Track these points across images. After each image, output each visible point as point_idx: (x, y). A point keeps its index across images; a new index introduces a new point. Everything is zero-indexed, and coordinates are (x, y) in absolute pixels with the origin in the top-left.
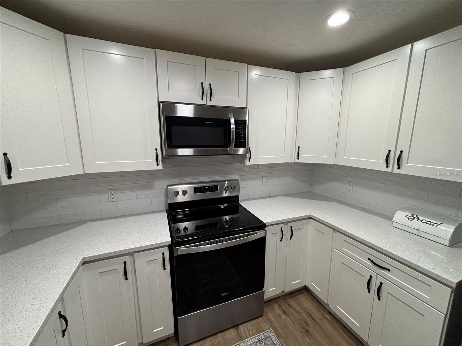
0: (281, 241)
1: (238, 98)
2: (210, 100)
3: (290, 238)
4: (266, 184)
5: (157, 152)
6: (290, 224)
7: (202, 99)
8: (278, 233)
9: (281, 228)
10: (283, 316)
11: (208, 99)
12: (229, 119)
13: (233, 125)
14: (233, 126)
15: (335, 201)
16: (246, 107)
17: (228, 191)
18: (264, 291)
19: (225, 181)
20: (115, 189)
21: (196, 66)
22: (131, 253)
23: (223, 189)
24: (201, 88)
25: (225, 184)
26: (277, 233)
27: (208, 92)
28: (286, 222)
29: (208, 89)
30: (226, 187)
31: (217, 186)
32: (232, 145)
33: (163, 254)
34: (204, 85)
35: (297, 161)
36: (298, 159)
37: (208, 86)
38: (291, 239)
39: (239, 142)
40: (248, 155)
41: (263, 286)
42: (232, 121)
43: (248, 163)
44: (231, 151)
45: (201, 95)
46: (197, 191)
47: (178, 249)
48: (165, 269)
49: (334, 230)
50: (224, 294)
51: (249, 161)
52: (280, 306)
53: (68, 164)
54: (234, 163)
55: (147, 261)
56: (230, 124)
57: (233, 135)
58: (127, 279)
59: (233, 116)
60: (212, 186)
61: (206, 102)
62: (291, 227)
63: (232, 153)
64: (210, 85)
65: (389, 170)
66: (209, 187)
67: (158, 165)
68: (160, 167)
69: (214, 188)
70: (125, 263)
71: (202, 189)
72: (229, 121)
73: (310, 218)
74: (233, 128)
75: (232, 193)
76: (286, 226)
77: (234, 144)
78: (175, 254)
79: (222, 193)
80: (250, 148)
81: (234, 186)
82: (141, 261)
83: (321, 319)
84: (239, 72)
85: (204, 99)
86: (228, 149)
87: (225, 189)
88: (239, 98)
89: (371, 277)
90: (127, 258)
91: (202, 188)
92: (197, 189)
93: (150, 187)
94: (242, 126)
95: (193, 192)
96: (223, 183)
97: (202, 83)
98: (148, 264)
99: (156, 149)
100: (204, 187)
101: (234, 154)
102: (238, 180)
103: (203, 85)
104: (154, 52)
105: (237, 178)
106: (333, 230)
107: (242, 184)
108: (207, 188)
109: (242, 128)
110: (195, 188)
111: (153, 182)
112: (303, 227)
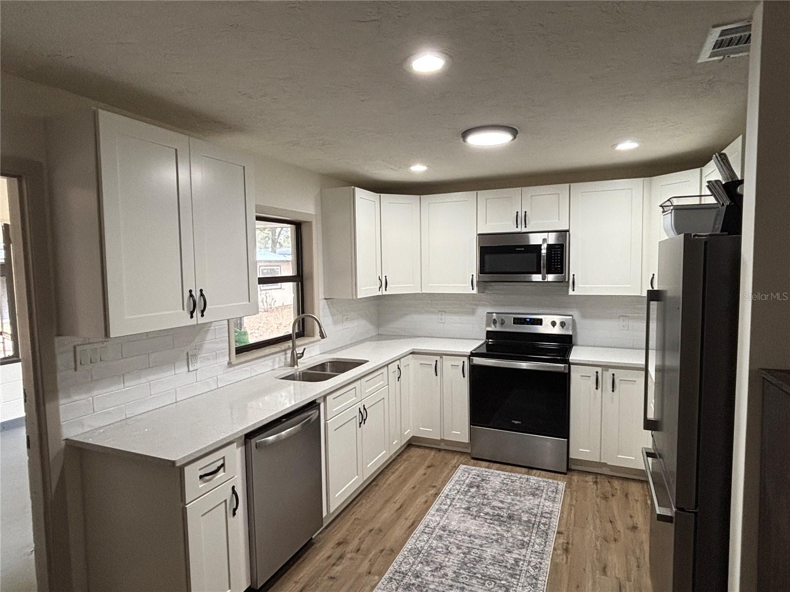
0: (596, 389)
1: (557, 220)
2: (525, 226)
3: (611, 389)
4: (625, 328)
5: (472, 278)
6: (611, 371)
7: (516, 227)
9: (596, 372)
11: (523, 226)
13: (545, 250)
16: (568, 229)
17: (555, 328)
20: (445, 312)
21: (511, 197)
22: (441, 355)
24: (516, 217)
26: (590, 377)
27: (523, 220)
28: (606, 367)
29: (523, 217)
31: (541, 319)
32: (543, 271)
33: (464, 362)
34: (519, 214)
37: (523, 214)
38: (612, 391)
39: (554, 268)
42: (544, 246)
43: (572, 293)
45: (515, 223)
46: (516, 323)
47: (476, 359)
48: (464, 376)
50: (516, 422)
52: (596, 478)
55: (452, 365)
56: (541, 250)
57: (544, 260)
58: (436, 375)
60: (534, 319)
61: (521, 229)
62: (613, 374)
64: (525, 212)
66: (531, 319)
67: (473, 289)
68: (475, 291)
69: (536, 322)
70: (436, 361)
72: (540, 246)
74: (545, 254)
76: (605, 372)
77: (545, 269)
78: (471, 363)
80: (574, 275)
82: (448, 362)
84: (559, 194)
85: (519, 226)
88: (559, 220)
90: (438, 358)
91: (523, 320)
92: (516, 320)
93: (473, 313)
94: (559, 251)
95: (512, 323)
97: (517, 212)
98: (452, 368)
99: (473, 275)
100: (525, 319)
104: (476, 194)
108: (528, 320)
109: (559, 252)
110: (514, 318)
111: (475, 309)
112: (634, 380)
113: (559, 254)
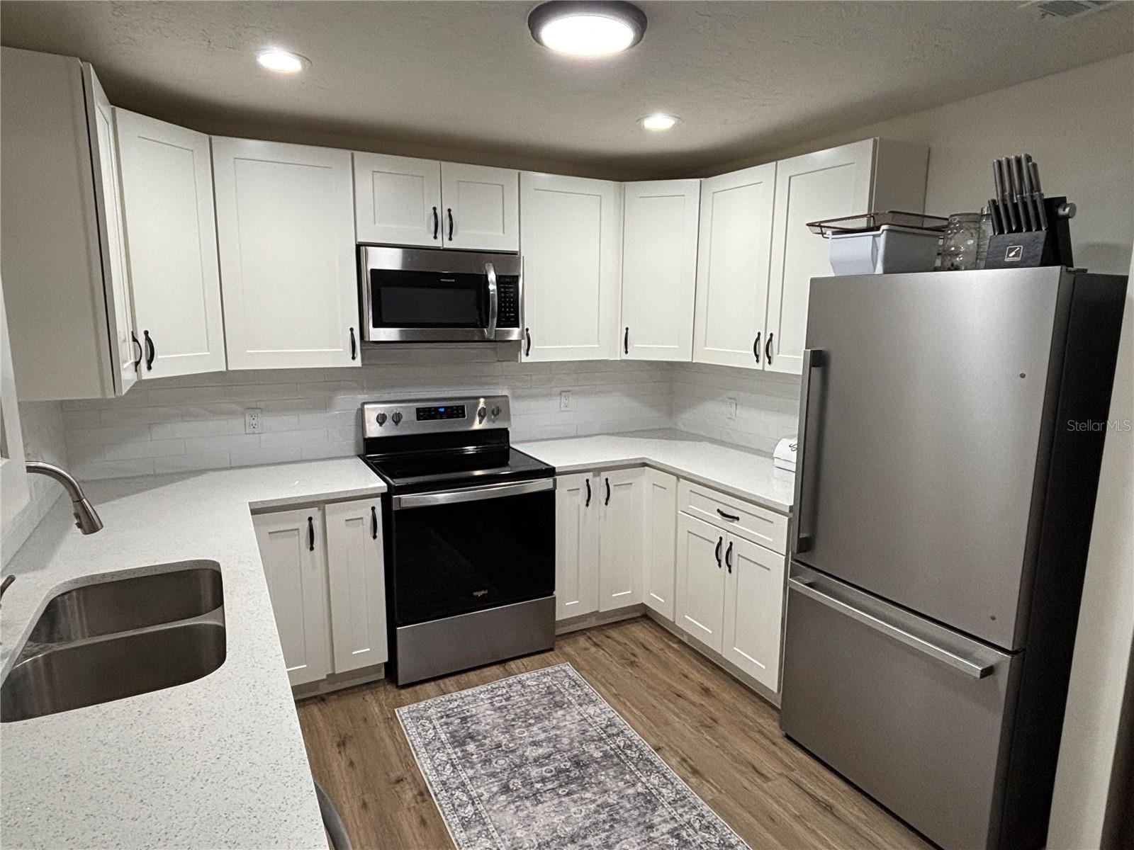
0: (587, 505)
1: (501, 234)
2: (450, 239)
3: (605, 502)
4: (568, 409)
5: (352, 335)
6: (604, 475)
7: (435, 237)
8: (581, 490)
9: (587, 481)
10: (593, 649)
11: (446, 238)
12: (484, 273)
13: (493, 284)
14: (492, 287)
15: (706, 441)
16: (518, 250)
17: (485, 419)
18: (555, 598)
19: (478, 398)
20: (260, 408)
21: (422, 177)
22: (321, 503)
23: (475, 415)
24: (433, 218)
25: (478, 403)
26: (578, 489)
27: (445, 225)
28: (597, 470)
29: (446, 218)
30: (480, 410)
31: (463, 407)
32: (492, 323)
33: (373, 509)
34: (439, 212)
35: (625, 357)
36: (626, 352)
37: (446, 213)
38: (606, 504)
39: (505, 317)
40: (524, 343)
41: (553, 588)
42: (492, 277)
43: (524, 359)
44: (490, 333)
45: (433, 229)
46: (422, 416)
47: (400, 498)
48: (375, 537)
49: (678, 477)
50: (480, 594)
51: (527, 355)
52: (590, 638)
53: (208, 351)
54: (499, 361)
55: (347, 520)
56: (487, 283)
57: (493, 303)
58: (312, 549)
59: (493, 269)
60: (451, 407)
61: (443, 242)
62: (607, 480)
63: (492, 337)
64: (449, 210)
65: (759, 367)
66: (446, 408)
67: (354, 358)
68: (358, 363)
69: (456, 412)
70: (310, 519)
71: (433, 413)
72: (486, 276)
73: (645, 465)
74: (493, 291)
75: (494, 422)
76: (598, 479)
77: (495, 319)
78: (395, 508)
79: (472, 422)
80: (527, 330)
81: (497, 409)
82: (336, 517)
83: (662, 650)
84: (502, 186)
85: (439, 236)
86: (485, 330)
87: (479, 415)
88: (504, 233)
89: (721, 538)
90: (314, 512)
91: (433, 411)
92: (421, 412)
93: (326, 405)
94: (511, 287)
95: (414, 417)
96: (473, 401)
97: (435, 209)
98: (347, 525)
99: (352, 330)
100: (437, 408)
101: (497, 339)
102: (507, 396)
103: (437, 211)
104: (350, 157)
105: (505, 392)
106: (675, 478)
107: (514, 406)
108: (442, 410)
109: (512, 290)
110: (418, 409)
111: (332, 397)
112: (630, 482)
113: (512, 292)
